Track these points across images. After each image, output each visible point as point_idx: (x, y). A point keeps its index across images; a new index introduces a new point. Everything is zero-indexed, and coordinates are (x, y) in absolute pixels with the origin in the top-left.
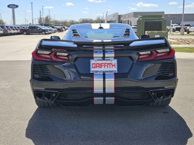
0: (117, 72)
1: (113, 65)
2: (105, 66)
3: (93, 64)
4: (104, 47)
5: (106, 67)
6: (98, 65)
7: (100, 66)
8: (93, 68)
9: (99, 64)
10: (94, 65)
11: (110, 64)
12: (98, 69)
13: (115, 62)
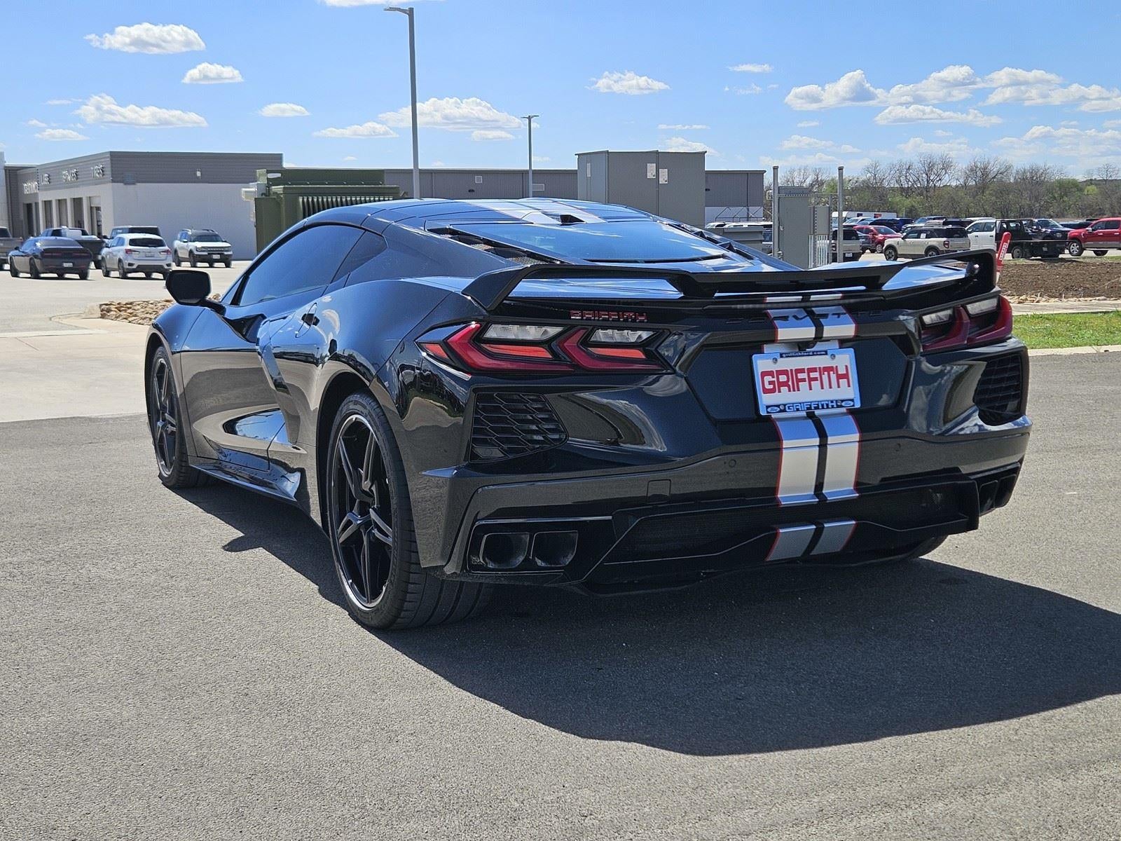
0: (858, 405)
1: (839, 377)
2: (811, 380)
3: (764, 374)
4: (806, 297)
5: (816, 384)
6: (783, 378)
7: (792, 380)
8: (766, 391)
9: (784, 372)
10: (768, 379)
11: (828, 369)
12: (784, 396)
13: (845, 360)
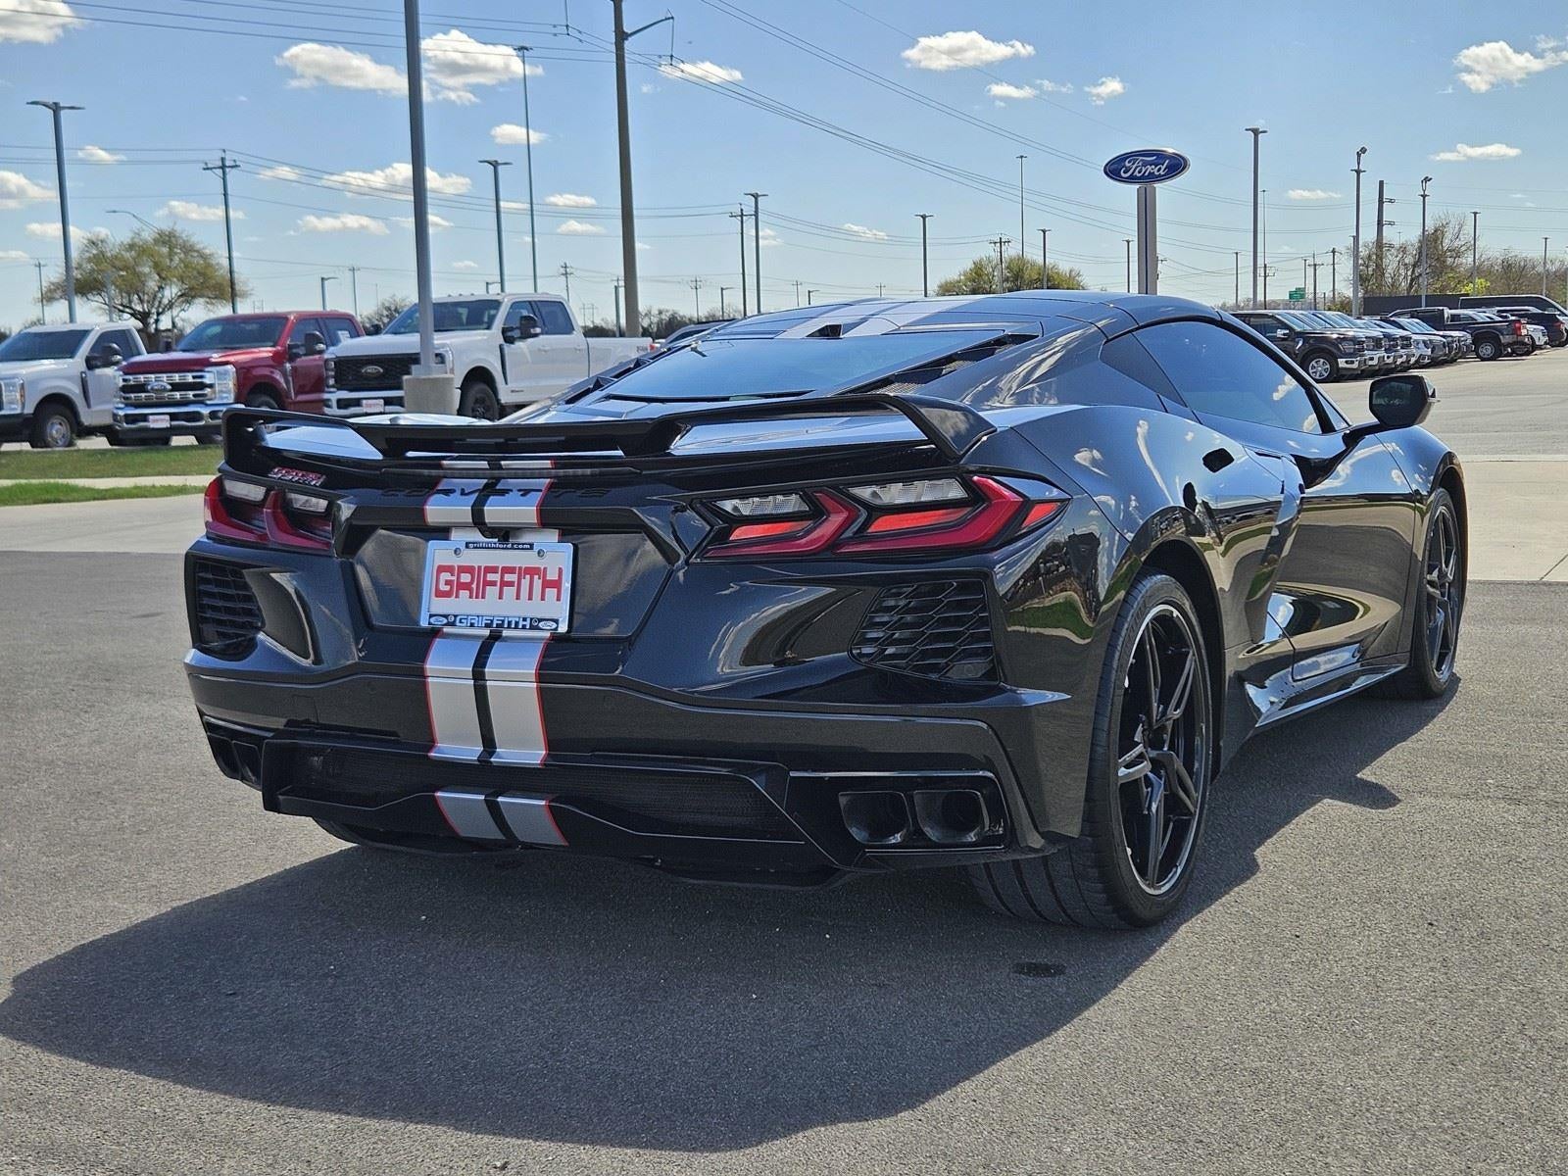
1: (547, 584)
2: (504, 584)
3: (441, 569)
4: (495, 465)
5: (510, 592)
6: (466, 578)
7: (477, 582)
8: (440, 594)
9: (469, 570)
10: (445, 576)
11: (532, 571)
12: (461, 604)
13: (561, 560)
